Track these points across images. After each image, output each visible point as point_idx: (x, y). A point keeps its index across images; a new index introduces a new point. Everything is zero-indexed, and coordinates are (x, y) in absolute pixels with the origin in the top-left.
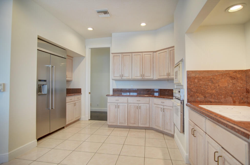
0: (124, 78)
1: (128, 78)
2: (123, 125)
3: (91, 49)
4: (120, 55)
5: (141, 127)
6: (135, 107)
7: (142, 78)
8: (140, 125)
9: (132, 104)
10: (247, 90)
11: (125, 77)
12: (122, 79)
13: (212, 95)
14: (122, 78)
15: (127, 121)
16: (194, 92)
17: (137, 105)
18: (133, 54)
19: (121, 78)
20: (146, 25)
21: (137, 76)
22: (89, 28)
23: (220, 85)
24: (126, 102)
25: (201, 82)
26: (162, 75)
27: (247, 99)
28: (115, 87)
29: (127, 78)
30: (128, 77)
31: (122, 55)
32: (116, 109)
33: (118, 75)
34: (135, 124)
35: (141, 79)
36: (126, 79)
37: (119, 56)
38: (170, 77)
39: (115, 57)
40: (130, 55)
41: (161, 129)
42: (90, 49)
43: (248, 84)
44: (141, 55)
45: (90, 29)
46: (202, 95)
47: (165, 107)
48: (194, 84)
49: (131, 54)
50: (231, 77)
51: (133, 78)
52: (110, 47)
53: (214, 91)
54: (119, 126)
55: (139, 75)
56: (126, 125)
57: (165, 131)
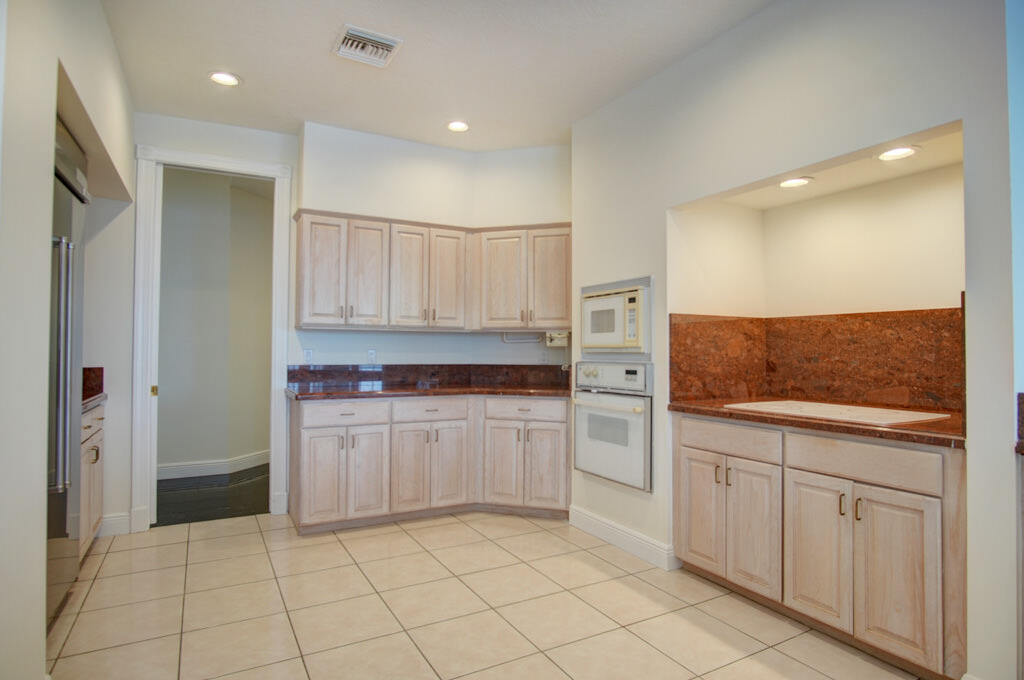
0: (356, 323)
1: (375, 321)
2: (371, 513)
3: (165, 165)
4: (343, 222)
5: (441, 508)
6: (417, 435)
7: (426, 323)
8: (437, 503)
9: (410, 426)
10: (768, 364)
11: (361, 316)
12: (346, 325)
13: (715, 379)
14: (351, 321)
15: (386, 497)
16: (684, 372)
17: (426, 426)
18: (396, 227)
19: (342, 321)
20: (468, 130)
21: (409, 317)
22: (218, 71)
23: (729, 353)
24: (385, 418)
25: (698, 346)
26: (502, 316)
27: (770, 385)
28: (300, 360)
29: (369, 323)
30: (376, 316)
31: (349, 224)
32: (343, 452)
33: (332, 309)
34: (417, 500)
35: (425, 327)
36: (366, 326)
37: (339, 226)
38: (531, 325)
39: (319, 227)
40: (381, 230)
41: (518, 502)
42: (161, 169)
43: (773, 352)
44: (426, 235)
45: (224, 79)
46: (700, 378)
47: (532, 425)
48: (685, 350)
49: (387, 225)
50: (745, 334)
51: (393, 323)
52: (274, 179)
53: (719, 370)
54: (358, 519)
55: (415, 311)
56: (385, 510)
57: (535, 504)
